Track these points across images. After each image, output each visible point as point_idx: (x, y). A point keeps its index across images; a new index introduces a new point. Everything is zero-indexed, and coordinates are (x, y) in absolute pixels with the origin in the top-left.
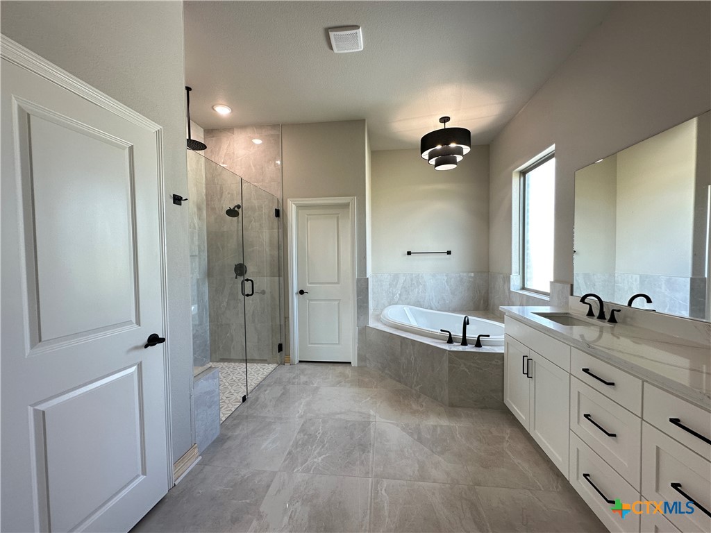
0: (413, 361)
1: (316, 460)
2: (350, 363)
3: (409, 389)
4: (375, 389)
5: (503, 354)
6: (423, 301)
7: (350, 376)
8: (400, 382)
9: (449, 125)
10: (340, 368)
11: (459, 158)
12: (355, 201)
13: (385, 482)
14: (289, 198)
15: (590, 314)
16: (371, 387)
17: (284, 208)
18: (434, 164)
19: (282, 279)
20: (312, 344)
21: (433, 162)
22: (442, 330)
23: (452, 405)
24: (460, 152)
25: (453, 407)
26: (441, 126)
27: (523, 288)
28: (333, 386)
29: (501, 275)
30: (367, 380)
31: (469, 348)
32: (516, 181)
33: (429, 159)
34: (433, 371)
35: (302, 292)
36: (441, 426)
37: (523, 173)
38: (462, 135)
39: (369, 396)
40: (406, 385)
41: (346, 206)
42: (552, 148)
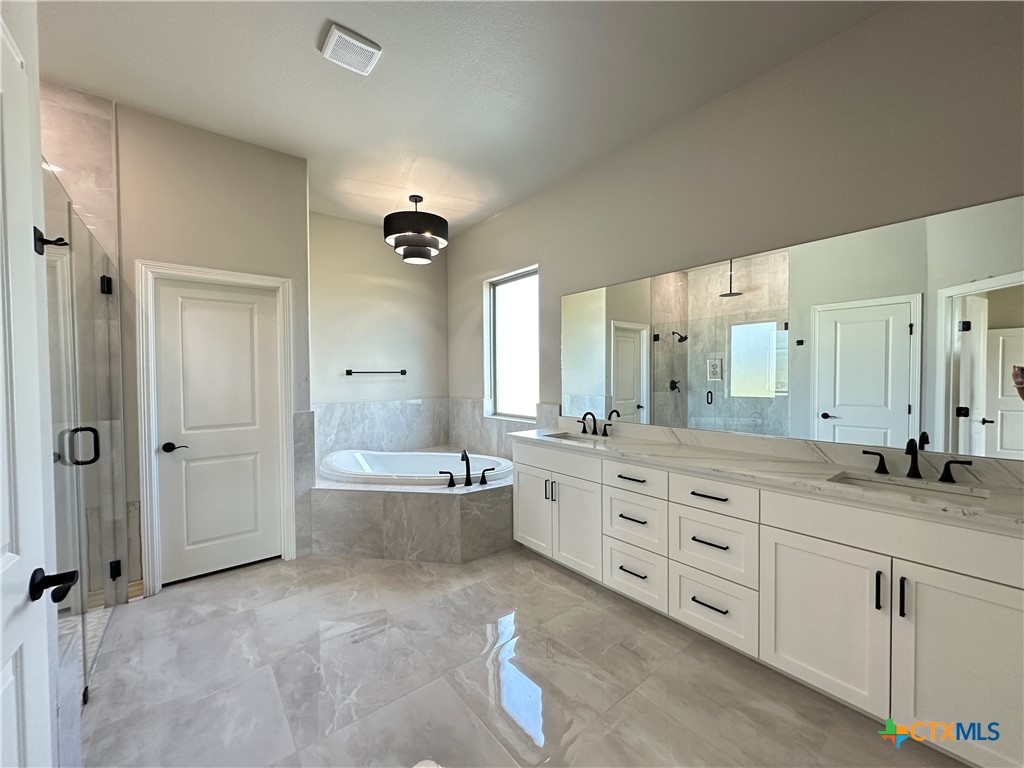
0: (405, 522)
1: (346, 702)
2: (280, 556)
3: (400, 562)
4: (354, 579)
5: (512, 486)
6: (371, 442)
7: (295, 575)
8: (382, 557)
9: (422, 208)
10: (265, 571)
11: (434, 252)
12: (286, 287)
13: (461, 671)
14: (137, 258)
15: (584, 431)
16: (346, 578)
17: (125, 277)
18: (402, 253)
19: (119, 424)
20: (194, 543)
21: (400, 250)
22: (441, 473)
23: (465, 561)
24: (436, 246)
25: (467, 562)
26: (411, 207)
27: (495, 413)
28: (279, 599)
29: (469, 401)
30: (328, 571)
31: (475, 488)
32: (486, 292)
33: (396, 247)
34: (438, 526)
35: (169, 447)
36: (470, 587)
37: (494, 285)
38: (438, 224)
39: (353, 590)
40: (394, 558)
41: (274, 291)
42: (536, 266)
